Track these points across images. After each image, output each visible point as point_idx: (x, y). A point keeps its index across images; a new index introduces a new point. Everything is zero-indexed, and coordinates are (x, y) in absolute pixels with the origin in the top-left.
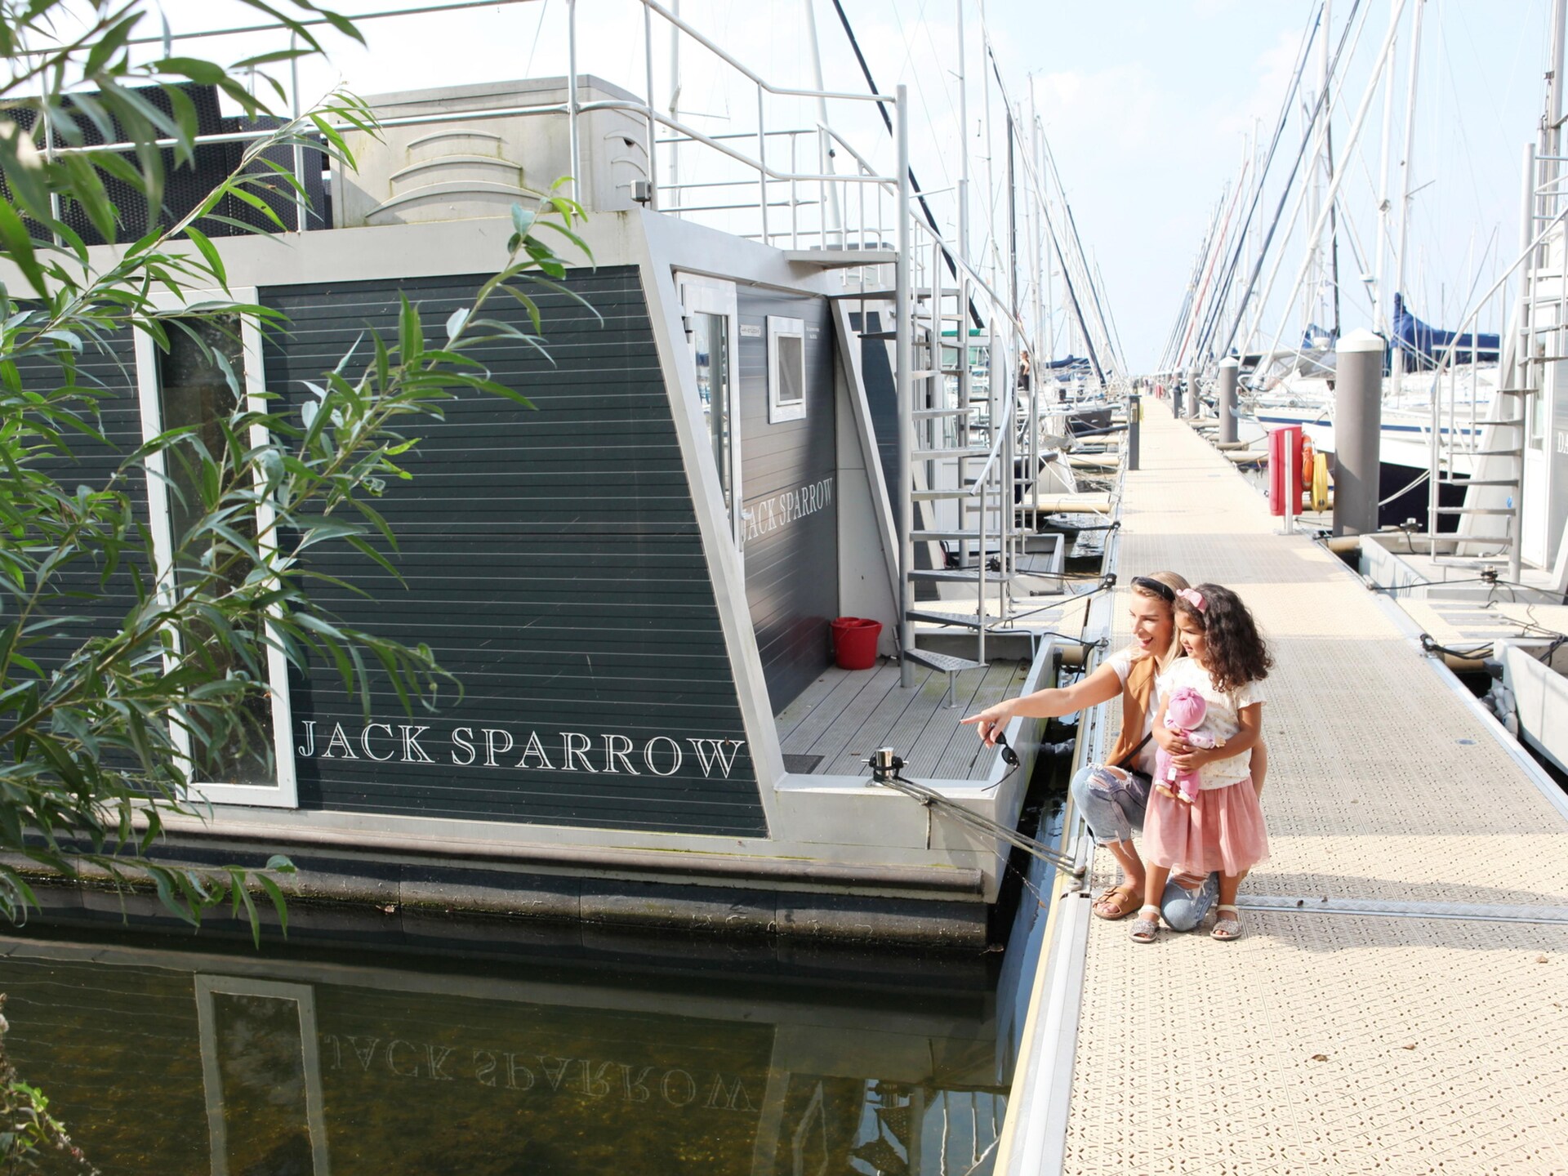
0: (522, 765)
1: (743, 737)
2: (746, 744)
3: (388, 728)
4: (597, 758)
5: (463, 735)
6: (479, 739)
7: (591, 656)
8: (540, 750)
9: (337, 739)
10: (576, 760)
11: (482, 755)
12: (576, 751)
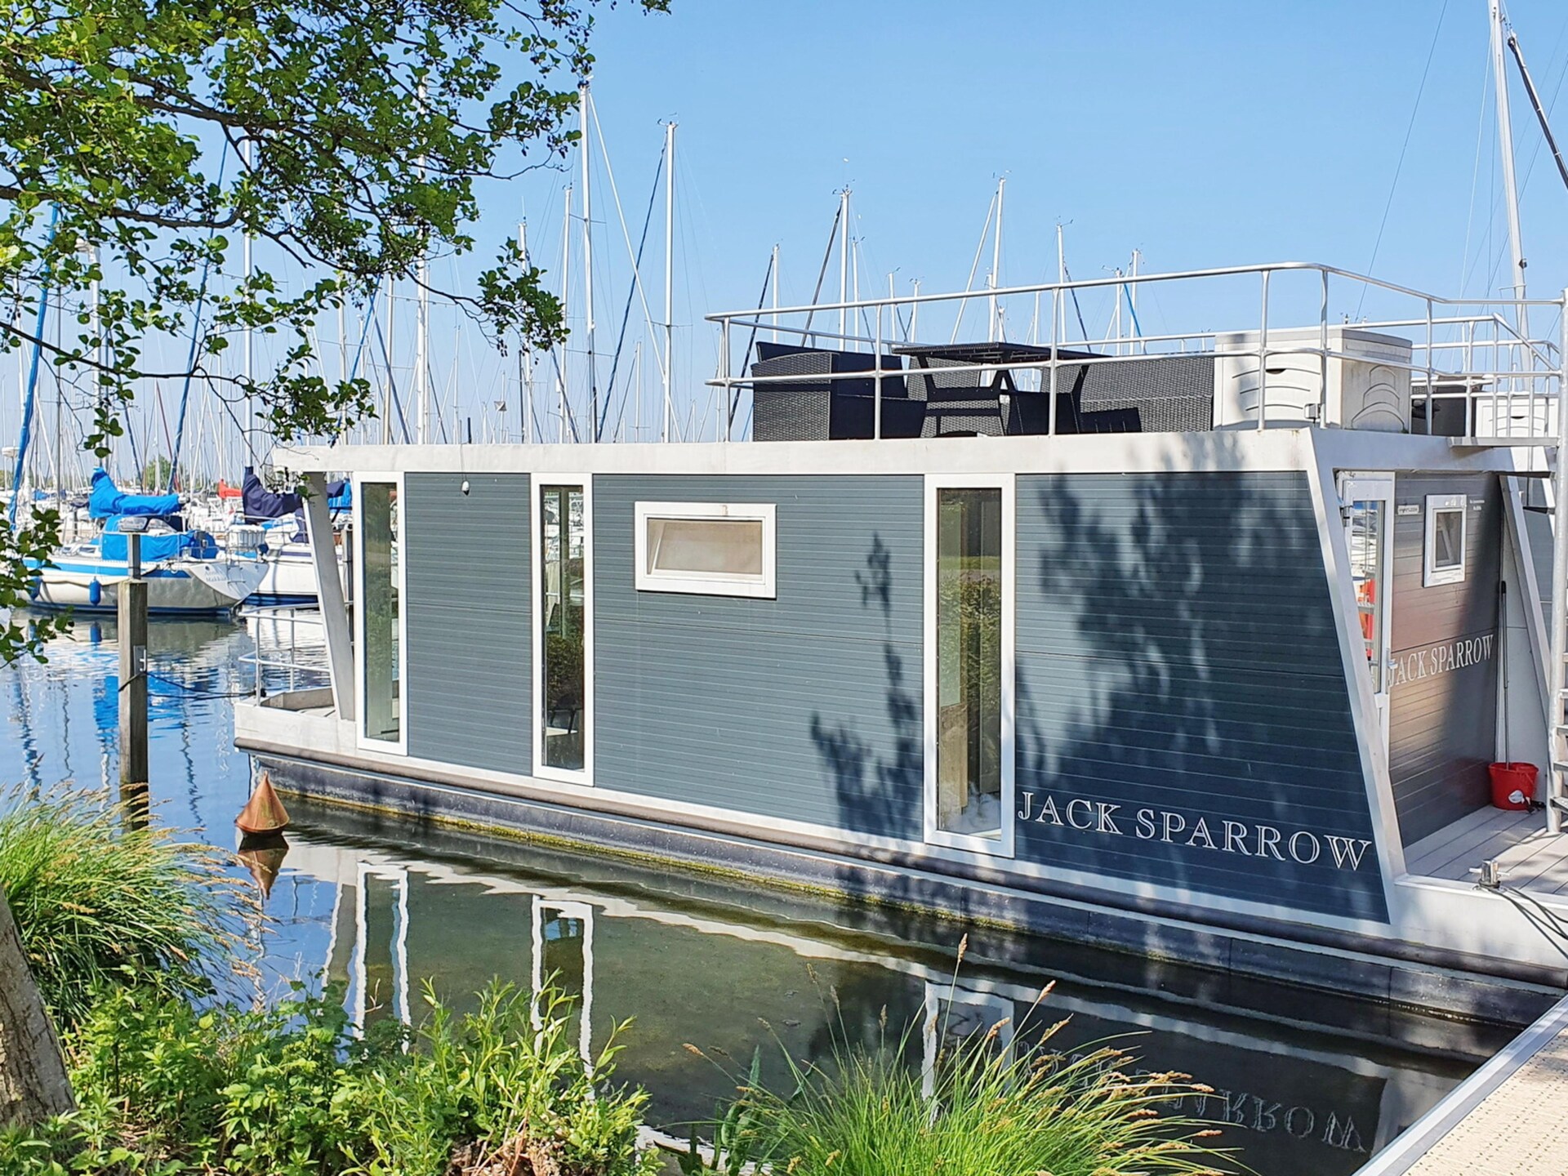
0: (1191, 843)
1: (1371, 837)
2: (1374, 843)
3: (1088, 804)
4: (1251, 843)
5: (1145, 815)
6: (1158, 819)
7: (1252, 764)
8: (1206, 834)
9: (1048, 808)
10: (1234, 843)
11: (1159, 832)
12: (1234, 837)
